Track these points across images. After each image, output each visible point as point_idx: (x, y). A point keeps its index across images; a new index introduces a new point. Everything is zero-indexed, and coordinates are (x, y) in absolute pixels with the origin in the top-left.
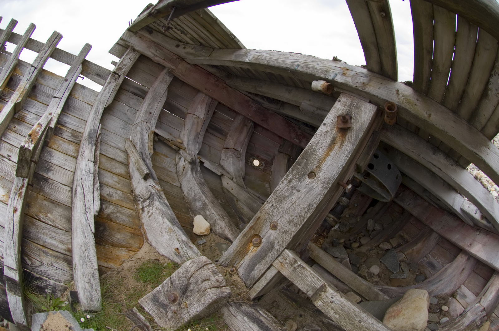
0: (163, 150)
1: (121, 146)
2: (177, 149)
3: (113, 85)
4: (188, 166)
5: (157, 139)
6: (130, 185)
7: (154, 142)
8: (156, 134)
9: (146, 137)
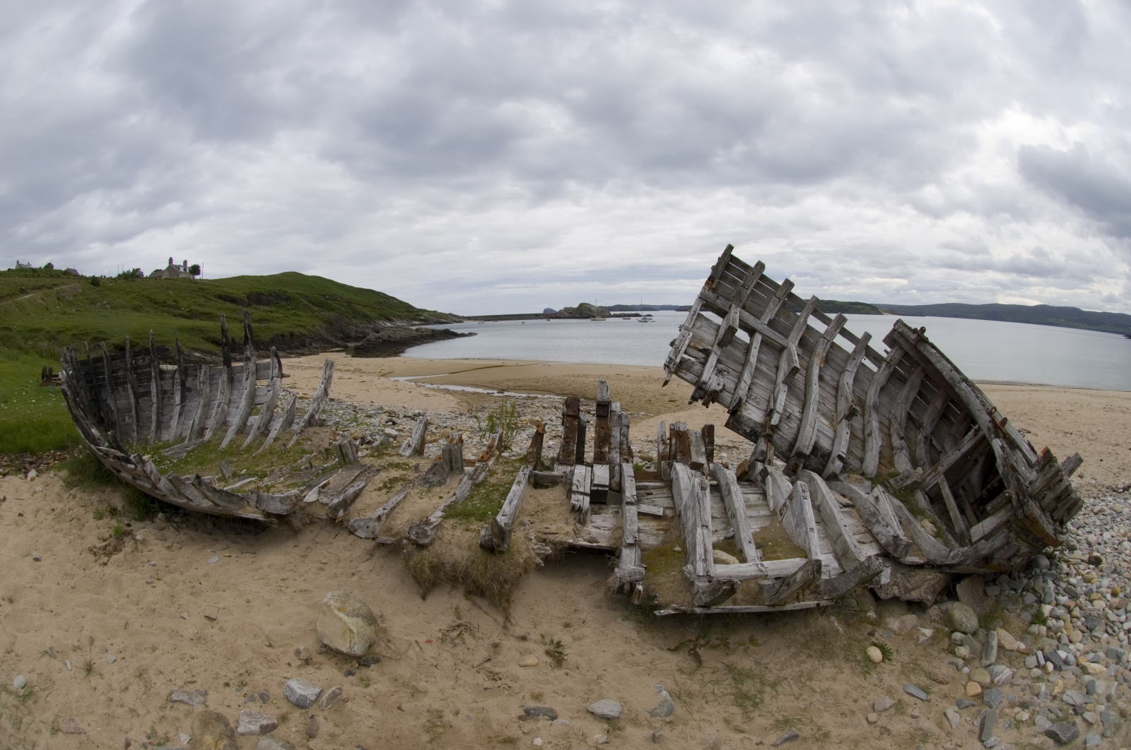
0: (912, 426)
1: (887, 415)
2: (919, 426)
3: (887, 372)
4: (923, 440)
5: (909, 417)
6: (890, 440)
7: (907, 418)
8: (909, 414)
9: (904, 414)
